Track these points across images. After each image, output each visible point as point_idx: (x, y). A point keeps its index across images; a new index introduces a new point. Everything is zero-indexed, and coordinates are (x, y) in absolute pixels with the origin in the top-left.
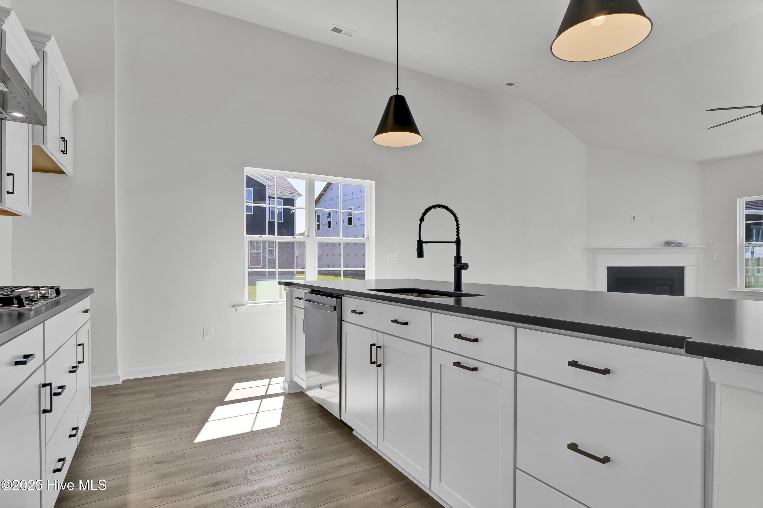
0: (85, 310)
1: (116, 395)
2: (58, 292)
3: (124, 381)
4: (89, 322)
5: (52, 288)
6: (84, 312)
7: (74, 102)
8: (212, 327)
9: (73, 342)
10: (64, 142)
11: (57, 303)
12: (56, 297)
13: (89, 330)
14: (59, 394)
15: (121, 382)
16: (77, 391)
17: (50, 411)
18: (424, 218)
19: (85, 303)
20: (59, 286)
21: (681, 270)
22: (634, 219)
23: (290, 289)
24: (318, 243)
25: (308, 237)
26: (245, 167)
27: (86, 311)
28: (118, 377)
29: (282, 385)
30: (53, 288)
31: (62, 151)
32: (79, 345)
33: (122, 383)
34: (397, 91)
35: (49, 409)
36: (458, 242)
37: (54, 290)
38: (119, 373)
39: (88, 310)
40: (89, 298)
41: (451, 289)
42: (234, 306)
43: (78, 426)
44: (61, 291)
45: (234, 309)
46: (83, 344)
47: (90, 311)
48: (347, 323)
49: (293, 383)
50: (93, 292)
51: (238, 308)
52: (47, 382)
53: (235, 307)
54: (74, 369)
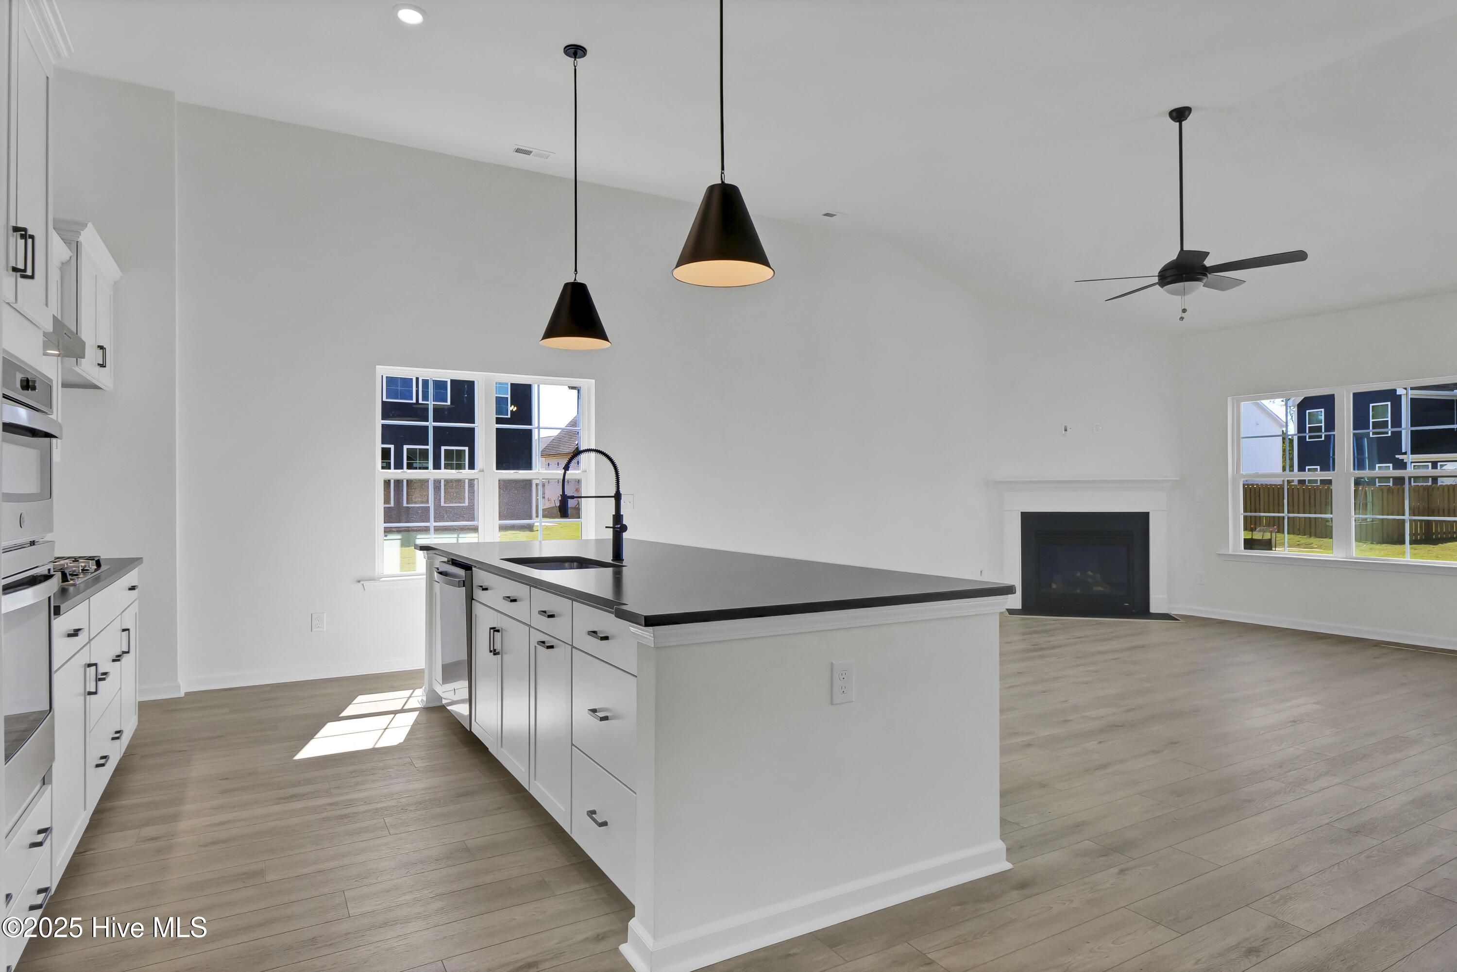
0: (132, 586)
1: (175, 710)
2: (98, 564)
3: (187, 694)
4: (137, 602)
5: (91, 558)
6: (130, 589)
7: (115, 282)
8: (325, 614)
9: (117, 626)
10: (102, 350)
11: (97, 580)
12: (96, 570)
13: (136, 613)
14: (104, 679)
15: (182, 694)
16: (120, 688)
17: (95, 693)
18: (569, 467)
19: (132, 577)
20: (100, 556)
21: (1144, 518)
22: (1066, 430)
23: (430, 555)
24: (499, 480)
25: (482, 471)
26: (377, 366)
27: (133, 588)
28: (178, 688)
29: (420, 699)
30: (94, 560)
31: (99, 364)
32: (124, 630)
33: (184, 696)
34: (576, 274)
35: (94, 691)
36: (618, 497)
37: (94, 561)
38: (181, 680)
39: (135, 586)
40: (137, 568)
41: (608, 558)
42: (359, 582)
43: (122, 729)
44: (102, 562)
45: (360, 585)
46: (128, 630)
47: (137, 588)
48: (478, 604)
49: (432, 694)
50: (142, 563)
51: (366, 583)
52: (92, 662)
53: (362, 582)
54: (117, 659)
